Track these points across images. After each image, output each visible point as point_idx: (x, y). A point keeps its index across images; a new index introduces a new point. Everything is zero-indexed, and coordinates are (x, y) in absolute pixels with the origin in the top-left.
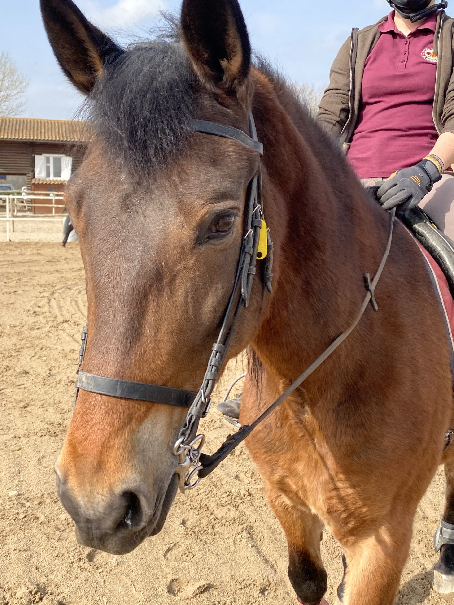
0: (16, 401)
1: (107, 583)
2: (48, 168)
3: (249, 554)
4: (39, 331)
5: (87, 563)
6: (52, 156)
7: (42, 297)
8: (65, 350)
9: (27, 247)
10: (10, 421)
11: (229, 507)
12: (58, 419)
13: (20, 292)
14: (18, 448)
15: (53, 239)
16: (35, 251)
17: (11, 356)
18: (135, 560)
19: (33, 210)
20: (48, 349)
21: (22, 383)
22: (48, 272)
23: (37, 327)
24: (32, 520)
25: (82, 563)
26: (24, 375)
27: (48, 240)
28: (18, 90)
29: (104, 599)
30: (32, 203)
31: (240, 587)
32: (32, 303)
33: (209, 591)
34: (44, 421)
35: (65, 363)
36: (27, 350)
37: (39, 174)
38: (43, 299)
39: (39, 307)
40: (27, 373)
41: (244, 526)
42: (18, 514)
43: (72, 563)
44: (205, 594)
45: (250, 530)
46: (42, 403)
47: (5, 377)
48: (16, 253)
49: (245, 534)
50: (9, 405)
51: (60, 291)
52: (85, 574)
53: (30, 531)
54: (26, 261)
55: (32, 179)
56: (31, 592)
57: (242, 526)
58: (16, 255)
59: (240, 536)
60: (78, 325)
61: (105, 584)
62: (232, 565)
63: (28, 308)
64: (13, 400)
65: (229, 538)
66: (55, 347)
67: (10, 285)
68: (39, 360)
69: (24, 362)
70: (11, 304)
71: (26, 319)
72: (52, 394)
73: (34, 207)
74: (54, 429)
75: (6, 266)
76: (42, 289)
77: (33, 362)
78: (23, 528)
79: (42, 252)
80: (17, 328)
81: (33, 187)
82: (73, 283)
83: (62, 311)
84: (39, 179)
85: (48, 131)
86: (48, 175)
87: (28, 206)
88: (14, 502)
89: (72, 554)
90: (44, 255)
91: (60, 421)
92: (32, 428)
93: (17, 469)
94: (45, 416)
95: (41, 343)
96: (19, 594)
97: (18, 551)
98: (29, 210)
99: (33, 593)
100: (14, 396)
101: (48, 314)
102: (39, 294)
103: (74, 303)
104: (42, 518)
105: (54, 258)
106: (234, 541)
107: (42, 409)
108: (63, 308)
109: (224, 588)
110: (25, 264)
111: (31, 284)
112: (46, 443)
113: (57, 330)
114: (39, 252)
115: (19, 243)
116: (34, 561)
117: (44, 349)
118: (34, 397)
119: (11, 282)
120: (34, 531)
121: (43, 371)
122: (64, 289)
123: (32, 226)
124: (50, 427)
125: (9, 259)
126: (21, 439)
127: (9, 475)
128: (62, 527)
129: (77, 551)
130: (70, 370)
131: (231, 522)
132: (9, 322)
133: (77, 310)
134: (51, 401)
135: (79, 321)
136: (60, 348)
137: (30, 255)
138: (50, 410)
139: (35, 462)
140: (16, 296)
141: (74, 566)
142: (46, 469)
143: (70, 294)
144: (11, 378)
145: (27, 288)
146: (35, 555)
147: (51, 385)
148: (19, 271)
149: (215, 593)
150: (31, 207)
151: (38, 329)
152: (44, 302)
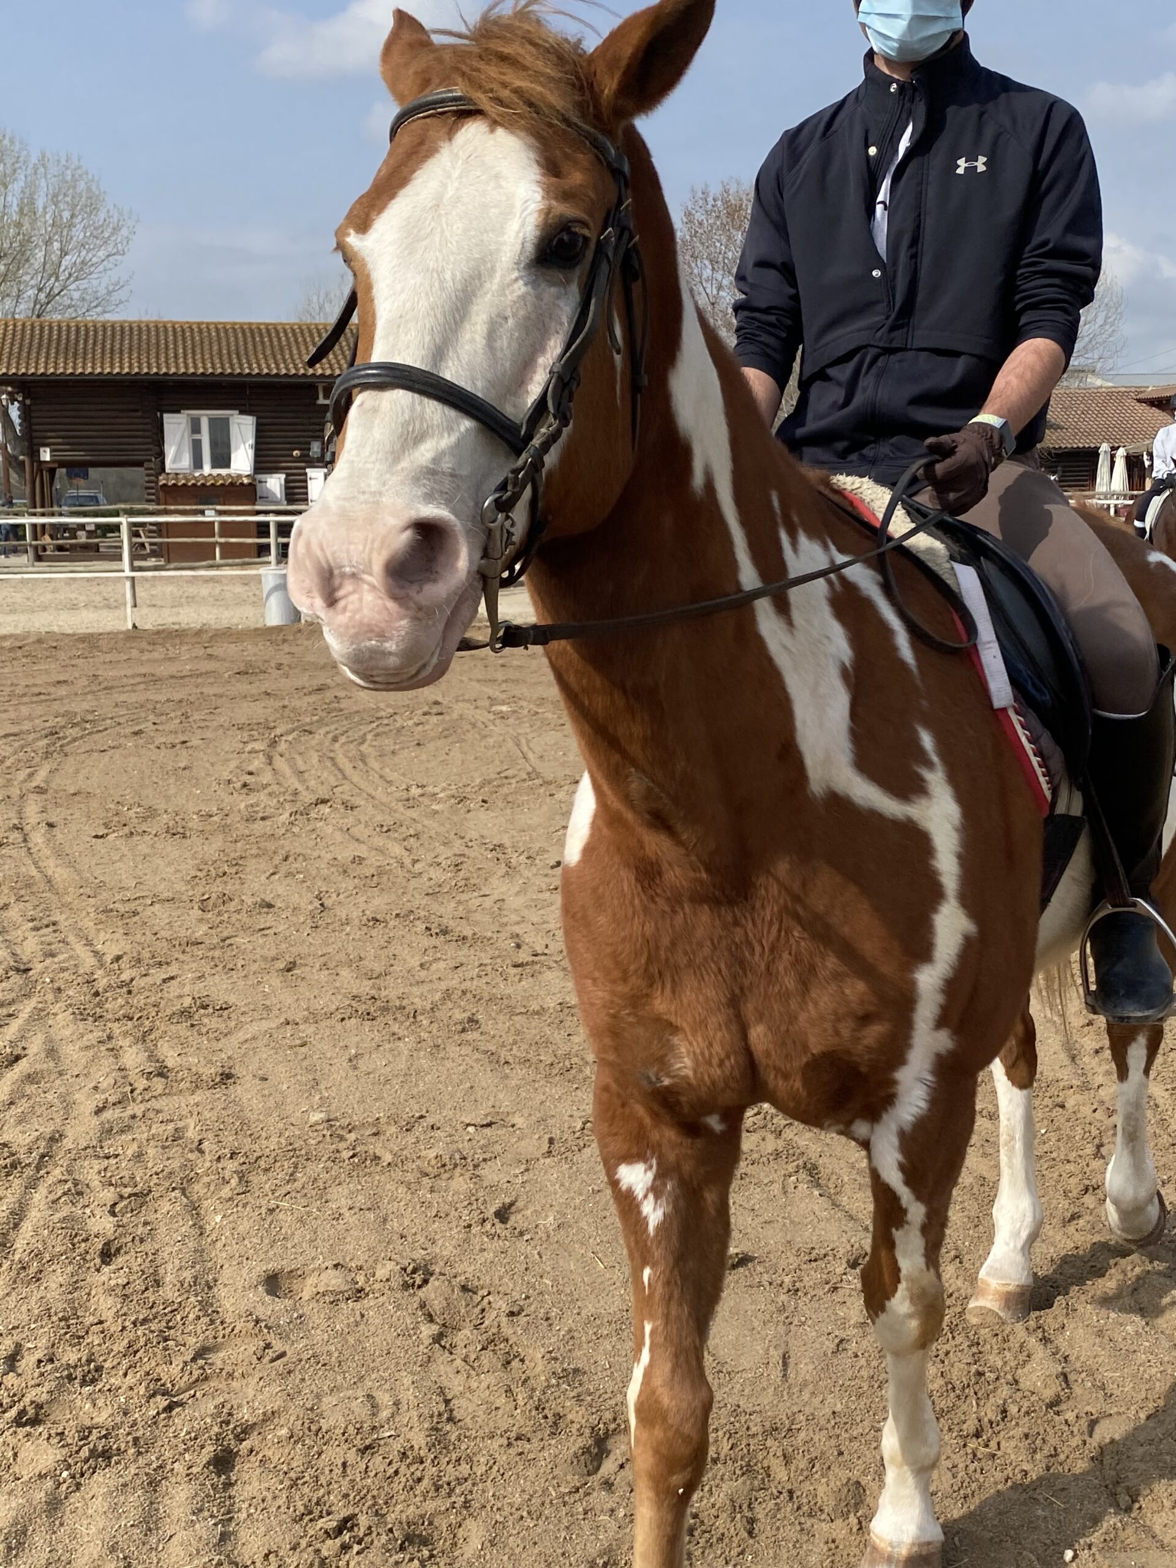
0: (264, 958)
1: (544, 1258)
2: (197, 446)
3: (816, 1208)
4: (268, 823)
5: (499, 1225)
6: (205, 417)
7: (249, 752)
8: (339, 858)
9: (177, 641)
10: (266, 996)
11: (762, 1133)
12: (367, 989)
13: (195, 742)
14: (298, 1042)
15: (235, 621)
16: (201, 652)
17: (225, 874)
18: (591, 1220)
19: (165, 553)
20: (301, 858)
21: (268, 925)
22: (245, 697)
23: (261, 815)
24: (368, 1162)
25: (488, 1226)
26: (265, 910)
27: (225, 624)
28: (110, 249)
29: (545, 1280)
30: (160, 536)
31: (807, 1258)
32: (233, 764)
33: (746, 1265)
34: (339, 993)
35: (348, 884)
36: (254, 861)
37: (174, 461)
38: (254, 755)
39: (250, 773)
40: (270, 906)
41: (801, 1162)
42: (338, 1151)
43: (469, 1226)
44: (741, 1270)
45: (812, 1170)
46: (323, 960)
47: (226, 915)
48: (156, 655)
49: (803, 1175)
50: (254, 967)
51: (290, 738)
52: (498, 1244)
53: (369, 1180)
54: (184, 673)
55: (157, 475)
56: (405, 1269)
57: (795, 1163)
58: (155, 661)
59: (793, 1178)
60: (352, 808)
61: (541, 1257)
62: (784, 1225)
63: (226, 776)
64: (258, 957)
65: (772, 1182)
66: (316, 854)
67: (167, 727)
68: (289, 880)
69: (256, 885)
70: (184, 769)
71: (228, 799)
72: (340, 944)
73: (168, 543)
74: (364, 1007)
75: (142, 686)
76: (245, 734)
77: (276, 883)
78: (355, 1173)
79: (215, 651)
80: (215, 818)
81: (161, 495)
82: (315, 718)
83: (305, 781)
84: (177, 474)
85: (194, 353)
86: (198, 463)
87: (151, 544)
88: (325, 1132)
89: (466, 1212)
90: (224, 660)
91: (373, 992)
92: (318, 1007)
93: (311, 1077)
94: (338, 984)
95: (283, 847)
96: (381, 1273)
97: (357, 1210)
98: (154, 554)
99: (409, 1270)
100: (258, 950)
101: (275, 788)
102: (241, 745)
103: (329, 764)
104: (388, 1158)
105: (249, 664)
106: (784, 1188)
107: (327, 972)
108: (306, 775)
109: (774, 1261)
110: (187, 679)
111: (215, 724)
112: (355, 1032)
113: (308, 820)
114: (209, 651)
115: (158, 632)
116: (394, 1224)
117: (291, 859)
118: (304, 950)
119: (168, 721)
120: (378, 1178)
121: (306, 902)
122: (296, 732)
123: (172, 593)
124: (354, 1004)
125: (143, 670)
126: (302, 1027)
127: (298, 1088)
128: (433, 1171)
129: (474, 1207)
130: (364, 898)
131: (771, 1158)
132: (191, 807)
133: (340, 776)
134: (342, 956)
135: (353, 799)
136: (329, 856)
137: (191, 659)
138: (345, 973)
139: (344, 1064)
140: (190, 751)
141: (473, 1231)
142: (372, 1076)
143: (314, 742)
144: (239, 917)
145: (209, 734)
146: (392, 1216)
147: (331, 927)
148: (177, 697)
149: (759, 1269)
150: (160, 545)
151: (263, 819)
152: (257, 763)
